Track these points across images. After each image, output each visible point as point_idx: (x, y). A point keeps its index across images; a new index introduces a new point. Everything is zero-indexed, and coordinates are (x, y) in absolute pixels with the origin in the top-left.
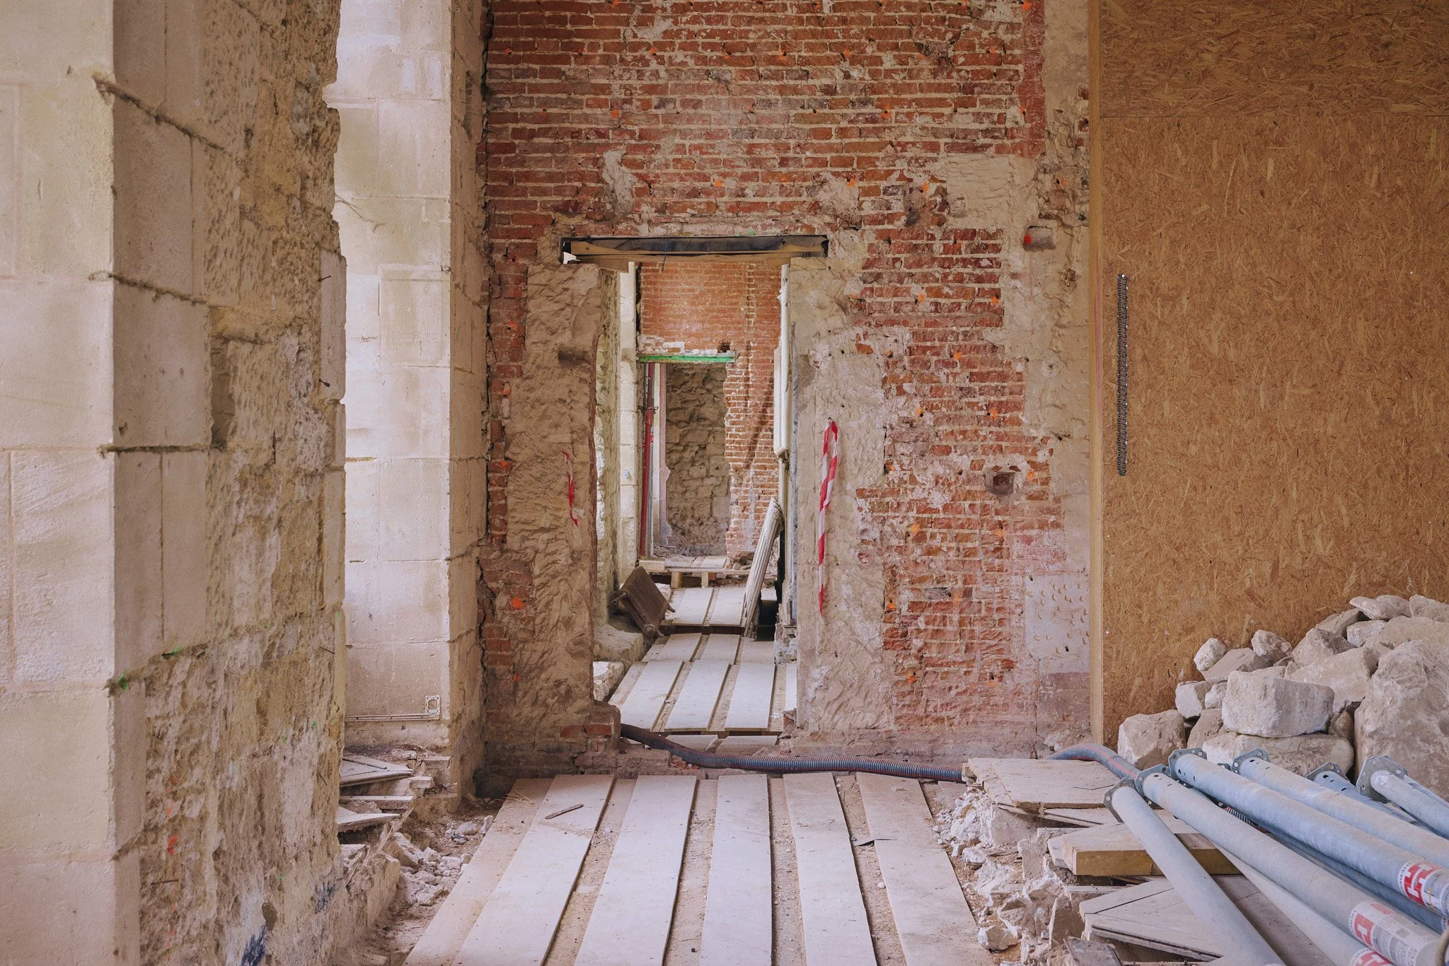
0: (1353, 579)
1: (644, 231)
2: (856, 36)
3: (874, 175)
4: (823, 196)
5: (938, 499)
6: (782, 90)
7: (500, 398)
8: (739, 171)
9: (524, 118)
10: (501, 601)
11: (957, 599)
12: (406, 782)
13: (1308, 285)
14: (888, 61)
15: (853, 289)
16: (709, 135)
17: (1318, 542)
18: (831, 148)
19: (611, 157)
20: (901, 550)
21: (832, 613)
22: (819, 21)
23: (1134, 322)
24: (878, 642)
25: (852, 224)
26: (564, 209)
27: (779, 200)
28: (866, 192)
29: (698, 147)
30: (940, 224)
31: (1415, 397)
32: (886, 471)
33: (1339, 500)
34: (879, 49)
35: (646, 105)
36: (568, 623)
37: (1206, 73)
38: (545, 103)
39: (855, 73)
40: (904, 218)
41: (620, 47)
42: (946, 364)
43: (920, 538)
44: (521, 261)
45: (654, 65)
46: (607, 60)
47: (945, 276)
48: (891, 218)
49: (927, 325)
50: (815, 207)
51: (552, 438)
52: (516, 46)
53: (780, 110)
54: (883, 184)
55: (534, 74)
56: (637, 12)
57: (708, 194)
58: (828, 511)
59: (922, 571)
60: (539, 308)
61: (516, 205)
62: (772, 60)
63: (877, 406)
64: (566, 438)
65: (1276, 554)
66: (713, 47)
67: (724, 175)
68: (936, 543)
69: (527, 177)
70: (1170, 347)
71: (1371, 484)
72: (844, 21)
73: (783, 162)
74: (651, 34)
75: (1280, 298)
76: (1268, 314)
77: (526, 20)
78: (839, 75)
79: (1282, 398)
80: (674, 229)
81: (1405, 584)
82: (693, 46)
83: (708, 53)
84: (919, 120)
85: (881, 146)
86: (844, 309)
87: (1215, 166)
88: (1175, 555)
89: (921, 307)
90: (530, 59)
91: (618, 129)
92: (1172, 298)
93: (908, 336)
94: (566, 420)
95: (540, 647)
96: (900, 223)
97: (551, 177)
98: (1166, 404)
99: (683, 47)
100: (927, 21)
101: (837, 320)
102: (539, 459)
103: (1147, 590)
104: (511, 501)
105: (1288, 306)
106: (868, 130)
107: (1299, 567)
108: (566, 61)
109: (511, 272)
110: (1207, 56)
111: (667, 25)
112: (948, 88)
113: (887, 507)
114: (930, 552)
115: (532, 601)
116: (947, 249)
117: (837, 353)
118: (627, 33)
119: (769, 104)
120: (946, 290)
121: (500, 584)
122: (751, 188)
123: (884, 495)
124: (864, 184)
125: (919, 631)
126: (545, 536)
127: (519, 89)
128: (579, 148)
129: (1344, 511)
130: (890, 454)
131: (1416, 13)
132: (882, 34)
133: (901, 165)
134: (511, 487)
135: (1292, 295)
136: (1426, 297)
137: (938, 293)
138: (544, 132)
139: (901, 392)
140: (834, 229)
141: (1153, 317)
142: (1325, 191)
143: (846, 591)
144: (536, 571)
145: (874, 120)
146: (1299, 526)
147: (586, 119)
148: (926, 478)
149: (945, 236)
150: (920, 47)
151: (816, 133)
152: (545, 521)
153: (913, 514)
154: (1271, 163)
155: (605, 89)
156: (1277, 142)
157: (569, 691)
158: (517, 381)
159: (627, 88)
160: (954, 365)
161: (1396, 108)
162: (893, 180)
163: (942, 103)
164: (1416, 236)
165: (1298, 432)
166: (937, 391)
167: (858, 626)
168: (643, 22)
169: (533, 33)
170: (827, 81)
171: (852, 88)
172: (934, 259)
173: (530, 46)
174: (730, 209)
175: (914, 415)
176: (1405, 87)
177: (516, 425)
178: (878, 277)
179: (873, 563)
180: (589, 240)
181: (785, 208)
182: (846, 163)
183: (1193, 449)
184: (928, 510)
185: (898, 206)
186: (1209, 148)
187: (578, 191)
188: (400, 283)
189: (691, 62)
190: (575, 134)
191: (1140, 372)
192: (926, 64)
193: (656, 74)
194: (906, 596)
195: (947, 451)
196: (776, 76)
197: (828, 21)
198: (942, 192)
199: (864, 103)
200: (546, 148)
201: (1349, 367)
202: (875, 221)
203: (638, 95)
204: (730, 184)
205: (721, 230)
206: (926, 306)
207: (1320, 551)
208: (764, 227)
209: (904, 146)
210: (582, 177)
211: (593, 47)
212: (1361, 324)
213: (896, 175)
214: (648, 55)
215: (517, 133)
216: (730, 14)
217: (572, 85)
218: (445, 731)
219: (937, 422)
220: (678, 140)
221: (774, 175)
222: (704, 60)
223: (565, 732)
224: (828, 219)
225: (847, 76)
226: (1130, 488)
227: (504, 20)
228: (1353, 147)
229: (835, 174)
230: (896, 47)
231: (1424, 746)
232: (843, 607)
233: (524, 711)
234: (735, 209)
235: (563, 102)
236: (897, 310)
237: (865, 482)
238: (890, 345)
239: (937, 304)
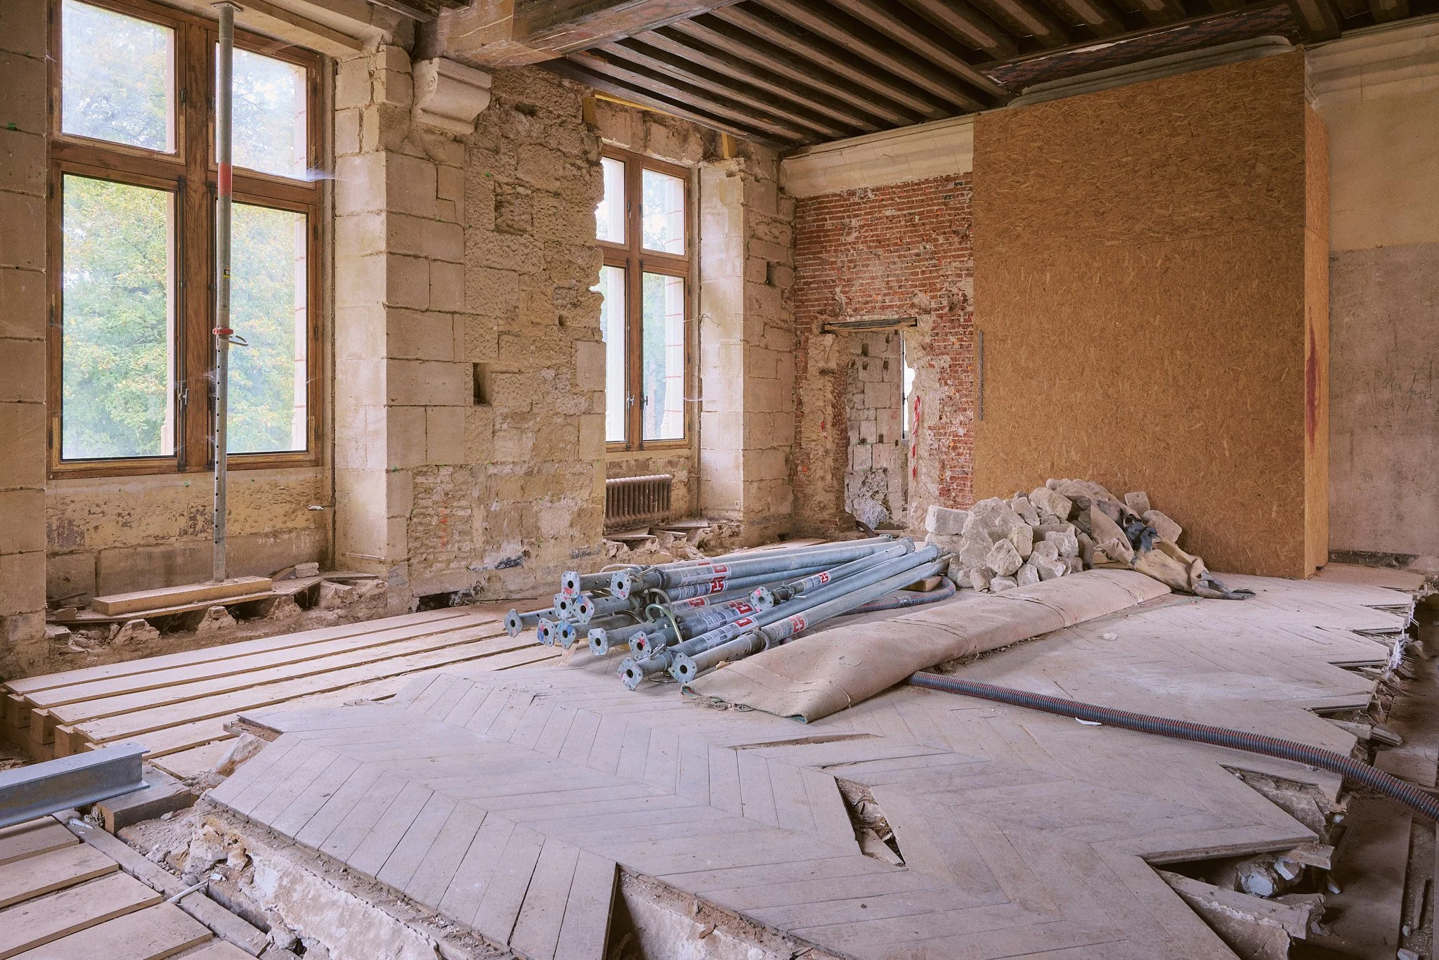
0: (1090, 472)
1: (848, 319)
2: (928, 230)
3: (935, 290)
4: (916, 301)
5: (961, 431)
6: (899, 257)
7: (799, 388)
8: (883, 292)
9: (807, 277)
10: (799, 468)
11: (970, 476)
12: (702, 529)
13: (1066, 331)
14: (941, 240)
15: (928, 340)
16: (872, 278)
17: (1073, 453)
18: (918, 280)
19: (838, 290)
20: (947, 453)
21: (919, 479)
22: (914, 225)
23: (987, 352)
24: (937, 493)
25: (927, 312)
26: (821, 313)
27: (898, 303)
28: (933, 298)
29: (868, 283)
30: (963, 310)
31: (1120, 385)
32: (941, 419)
33: (1083, 433)
34: (937, 235)
35: (849, 268)
36: (823, 478)
37: (1018, 236)
38: (814, 270)
39: (927, 247)
40: (948, 308)
41: (840, 245)
42: (965, 371)
43: (955, 448)
44: (806, 334)
45: (852, 251)
46: (836, 251)
47: (965, 332)
48: (942, 308)
49: (957, 354)
50: (913, 305)
51: (817, 404)
52: (804, 249)
53: (899, 265)
54: (939, 293)
55: (810, 259)
56: (846, 230)
57: (872, 303)
58: (917, 436)
59: (955, 462)
60: (812, 352)
61: (804, 312)
62: (896, 244)
63: (936, 390)
64: (822, 404)
65: (1053, 458)
66: (873, 241)
67: (878, 294)
68: (961, 451)
69: (807, 300)
70: (1003, 363)
71: (1099, 426)
72: (923, 224)
73: (900, 287)
74: (851, 239)
75: (1053, 338)
76: (1048, 346)
77: (807, 238)
78: (922, 248)
79: (1054, 385)
80: (859, 318)
81: (1117, 475)
82: (866, 242)
83: (872, 244)
84: (954, 264)
85: (938, 277)
86: (924, 349)
87: (1022, 279)
88: (1005, 457)
89: (955, 346)
90: (808, 254)
91: (840, 279)
92: (1004, 340)
93: (949, 360)
94: (822, 397)
95: (812, 487)
96: (947, 309)
97: (816, 300)
98: (1001, 389)
99: (862, 243)
100: (957, 220)
101: (920, 354)
102: (812, 412)
103: (993, 473)
104: (803, 429)
105: (1057, 342)
106: (934, 271)
107: (1064, 465)
108: (821, 252)
109: (803, 339)
110: (1018, 228)
111: (856, 234)
112: (966, 249)
113: (941, 434)
114: (959, 454)
115: (809, 469)
116: (965, 321)
117: (921, 368)
118: (842, 239)
119: (894, 263)
120: (965, 339)
121: (799, 462)
122: (887, 299)
123: (939, 429)
124: (932, 294)
125: (954, 489)
126: (814, 443)
127: (805, 266)
128: (826, 287)
129: (1085, 439)
130: (942, 411)
131: (1117, 196)
132: (938, 228)
133: (946, 284)
134: (803, 423)
135: (1059, 336)
136: (1125, 335)
137: (961, 340)
138: (814, 282)
139: (946, 384)
140: (920, 314)
141: (995, 349)
142: (1074, 286)
143: (924, 470)
144: (811, 457)
145: (936, 266)
146: (1064, 446)
147: (828, 275)
148: (956, 422)
149: (965, 315)
150: (954, 232)
151: (912, 274)
152: (814, 437)
153: (951, 437)
154: (1048, 274)
155: (835, 263)
156: (1050, 265)
157: (825, 506)
158: (804, 381)
159: (843, 262)
160: (968, 372)
161: (1108, 243)
162: (943, 292)
163: (963, 256)
164: (1119, 305)
165: (1062, 402)
166: (961, 384)
167: (929, 486)
168: (849, 234)
169: (809, 243)
170: (916, 251)
171: (927, 253)
172: (960, 325)
173: (809, 248)
174: (880, 308)
175: (952, 394)
176: (1112, 233)
177: (805, 399)
178: (937, 334)
179: (935, 459)
180: (831, 324)
181: (900, 307)
182: (924, 285)
183: (1014, 409)
184: (957, 436)
185: (945, 303)
186: (1020, 270)
187: (826, 304)
188: (726, 346)
189: (865, 248)
190: (825, 282)
191: (990, 374)
192: (957, 239)
193: (853, 255)
194: (948, 473)
195: (965, 410)
196: (897, 251)
197: (917, 225)
198: (964, 295)
199: (931, 259)
200: (815, 289)
201: (1087, 370)
202: (936, 310)
203: (846, 264)
204: (880, 298)
205: (876, 317)
206: (957, 346)
207: (1074, 458)
208: (892, 315)
209: (947, 276)
210: (827, 299)
211: (831, 246)
212: (1092, 349)
213: (944, 289)
214: (849, 247)
215: (805, 284)
216: (879, 227)
217: (824, 262)
218: (741, 514)
219: (961, 397)
220: (861, 281)
221: (896, 293)
222: (870, 247)
223: (822, 522)
224: (917, 310)
225: (925, 248)
226: (985, 426)
227: (800, 239)
228: (1087, 264)
229: (920, 291)
230: (945, 233)
231: (981, 542)
232: (923, 477)
233: (807, 513)
234: (883, 308)
235: (819, 269)
236: (945, 348)
237: (931, 423)
238: (942, 364)
239: (961, 345)
